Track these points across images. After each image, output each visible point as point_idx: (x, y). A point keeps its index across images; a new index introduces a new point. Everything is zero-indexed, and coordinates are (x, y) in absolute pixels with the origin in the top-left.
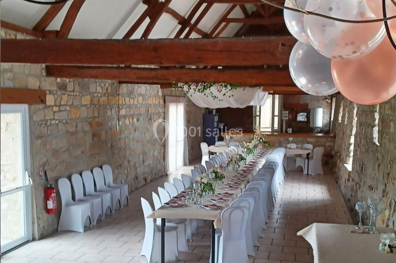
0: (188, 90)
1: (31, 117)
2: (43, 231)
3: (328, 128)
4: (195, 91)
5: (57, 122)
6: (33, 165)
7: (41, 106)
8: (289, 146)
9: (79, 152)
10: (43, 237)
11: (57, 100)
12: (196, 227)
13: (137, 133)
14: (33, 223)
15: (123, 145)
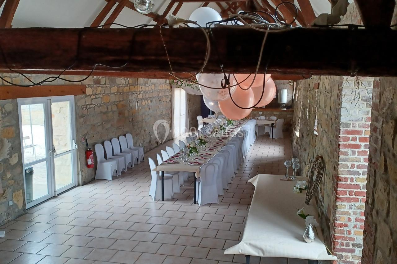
0: (181, 85)
1: (76, 104)
2: (85, 180)
3: (291, 104)
4: (186, 85)
5: (94, 106)
6: (77, 135)
7: (83, 96)
8: (259, 118)
9: (109, 126)
10: (85, 184)
11: (94, 91)
12: (187, 177)
13: (151, 111)
14: (78, 174)
15: (140, 119)
